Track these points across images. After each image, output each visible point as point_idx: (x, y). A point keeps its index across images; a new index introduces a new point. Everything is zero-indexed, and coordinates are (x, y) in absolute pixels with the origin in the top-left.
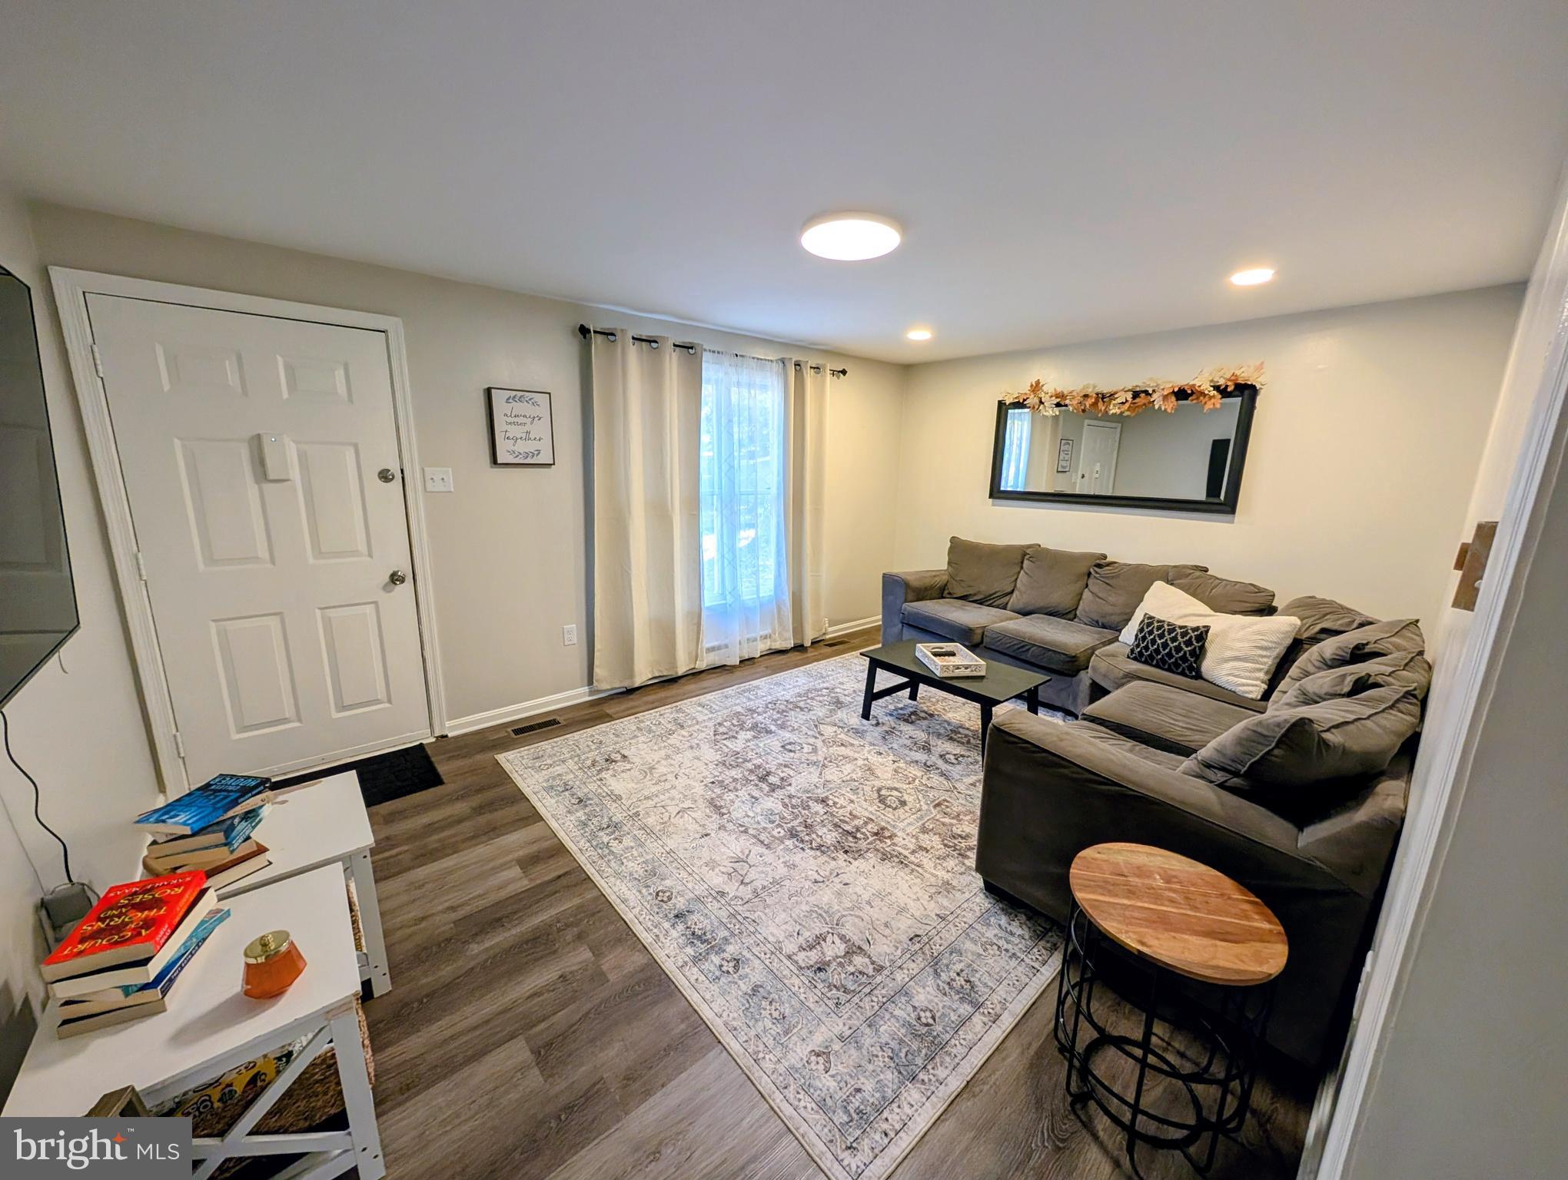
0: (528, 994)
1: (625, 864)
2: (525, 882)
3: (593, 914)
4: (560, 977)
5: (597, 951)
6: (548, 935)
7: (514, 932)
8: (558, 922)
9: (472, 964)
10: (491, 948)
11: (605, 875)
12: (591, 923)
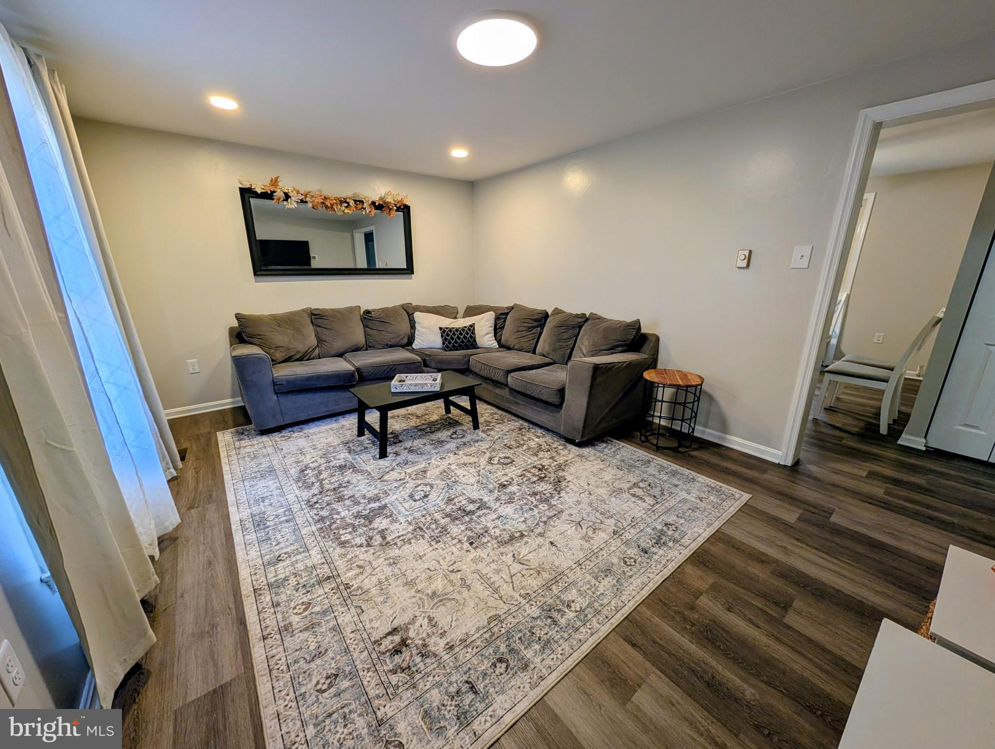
0: (757, 629)
1: (602, 592)
2: (653, 677)
3: (665, 604)
4: (730, 611)
5: (698, 594)
6: (701, 632)
7: (714, 663)
8: (686, 628)
9: (763, 686)
10: (742, 678)
11: (620, 604)
12: (674, 604)
